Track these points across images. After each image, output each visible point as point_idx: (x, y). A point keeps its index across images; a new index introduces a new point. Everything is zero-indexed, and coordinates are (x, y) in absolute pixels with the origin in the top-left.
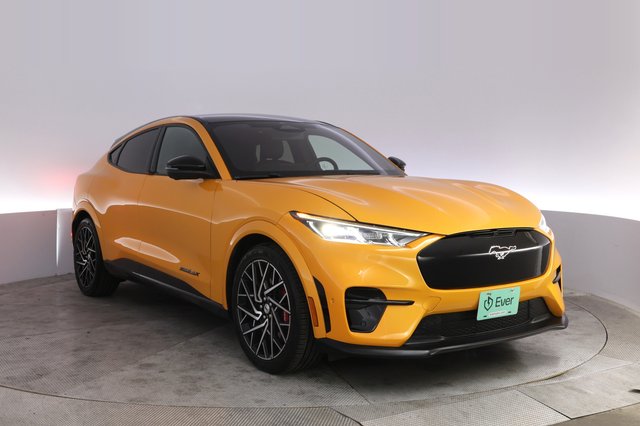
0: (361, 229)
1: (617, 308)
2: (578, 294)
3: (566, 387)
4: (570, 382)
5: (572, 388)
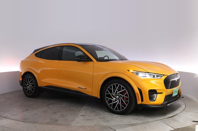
0: (149, 74)
3: (174, 120)
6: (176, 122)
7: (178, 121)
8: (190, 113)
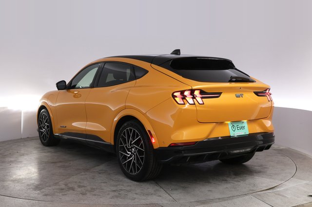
1: (301, 154)
2: (282, 148)
3: (276, 194)
4: (278, 191)
5: (279, 194)
6: (281, 197)
7: (283, 196)
8: (305, 182)
